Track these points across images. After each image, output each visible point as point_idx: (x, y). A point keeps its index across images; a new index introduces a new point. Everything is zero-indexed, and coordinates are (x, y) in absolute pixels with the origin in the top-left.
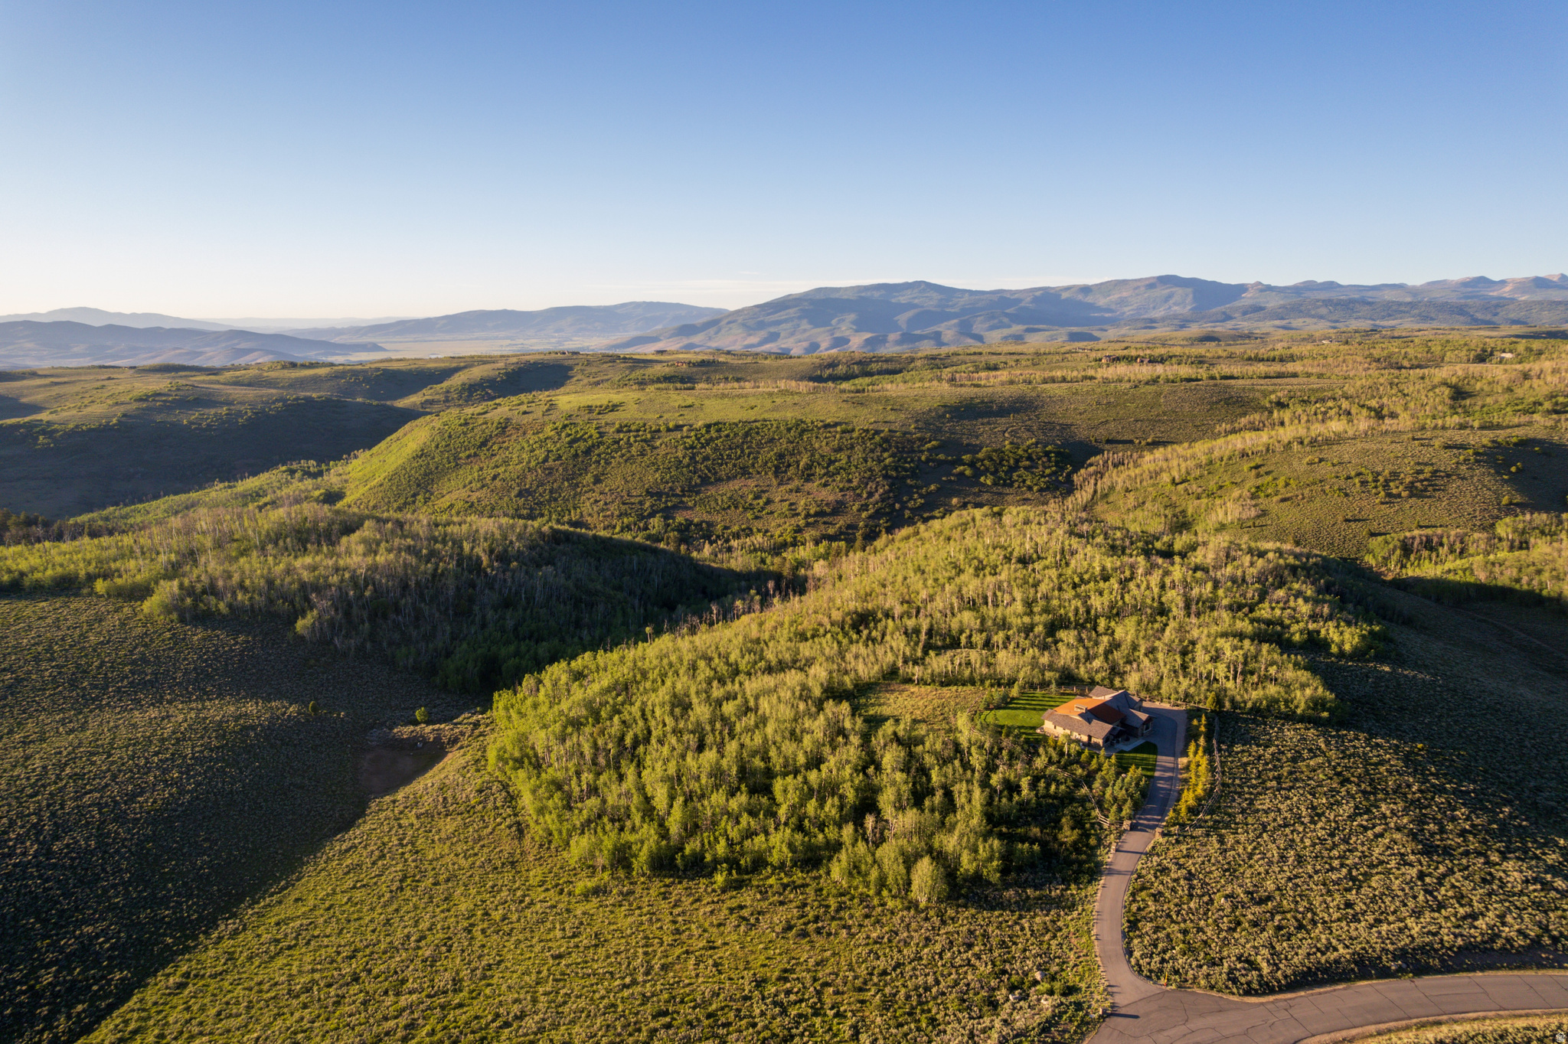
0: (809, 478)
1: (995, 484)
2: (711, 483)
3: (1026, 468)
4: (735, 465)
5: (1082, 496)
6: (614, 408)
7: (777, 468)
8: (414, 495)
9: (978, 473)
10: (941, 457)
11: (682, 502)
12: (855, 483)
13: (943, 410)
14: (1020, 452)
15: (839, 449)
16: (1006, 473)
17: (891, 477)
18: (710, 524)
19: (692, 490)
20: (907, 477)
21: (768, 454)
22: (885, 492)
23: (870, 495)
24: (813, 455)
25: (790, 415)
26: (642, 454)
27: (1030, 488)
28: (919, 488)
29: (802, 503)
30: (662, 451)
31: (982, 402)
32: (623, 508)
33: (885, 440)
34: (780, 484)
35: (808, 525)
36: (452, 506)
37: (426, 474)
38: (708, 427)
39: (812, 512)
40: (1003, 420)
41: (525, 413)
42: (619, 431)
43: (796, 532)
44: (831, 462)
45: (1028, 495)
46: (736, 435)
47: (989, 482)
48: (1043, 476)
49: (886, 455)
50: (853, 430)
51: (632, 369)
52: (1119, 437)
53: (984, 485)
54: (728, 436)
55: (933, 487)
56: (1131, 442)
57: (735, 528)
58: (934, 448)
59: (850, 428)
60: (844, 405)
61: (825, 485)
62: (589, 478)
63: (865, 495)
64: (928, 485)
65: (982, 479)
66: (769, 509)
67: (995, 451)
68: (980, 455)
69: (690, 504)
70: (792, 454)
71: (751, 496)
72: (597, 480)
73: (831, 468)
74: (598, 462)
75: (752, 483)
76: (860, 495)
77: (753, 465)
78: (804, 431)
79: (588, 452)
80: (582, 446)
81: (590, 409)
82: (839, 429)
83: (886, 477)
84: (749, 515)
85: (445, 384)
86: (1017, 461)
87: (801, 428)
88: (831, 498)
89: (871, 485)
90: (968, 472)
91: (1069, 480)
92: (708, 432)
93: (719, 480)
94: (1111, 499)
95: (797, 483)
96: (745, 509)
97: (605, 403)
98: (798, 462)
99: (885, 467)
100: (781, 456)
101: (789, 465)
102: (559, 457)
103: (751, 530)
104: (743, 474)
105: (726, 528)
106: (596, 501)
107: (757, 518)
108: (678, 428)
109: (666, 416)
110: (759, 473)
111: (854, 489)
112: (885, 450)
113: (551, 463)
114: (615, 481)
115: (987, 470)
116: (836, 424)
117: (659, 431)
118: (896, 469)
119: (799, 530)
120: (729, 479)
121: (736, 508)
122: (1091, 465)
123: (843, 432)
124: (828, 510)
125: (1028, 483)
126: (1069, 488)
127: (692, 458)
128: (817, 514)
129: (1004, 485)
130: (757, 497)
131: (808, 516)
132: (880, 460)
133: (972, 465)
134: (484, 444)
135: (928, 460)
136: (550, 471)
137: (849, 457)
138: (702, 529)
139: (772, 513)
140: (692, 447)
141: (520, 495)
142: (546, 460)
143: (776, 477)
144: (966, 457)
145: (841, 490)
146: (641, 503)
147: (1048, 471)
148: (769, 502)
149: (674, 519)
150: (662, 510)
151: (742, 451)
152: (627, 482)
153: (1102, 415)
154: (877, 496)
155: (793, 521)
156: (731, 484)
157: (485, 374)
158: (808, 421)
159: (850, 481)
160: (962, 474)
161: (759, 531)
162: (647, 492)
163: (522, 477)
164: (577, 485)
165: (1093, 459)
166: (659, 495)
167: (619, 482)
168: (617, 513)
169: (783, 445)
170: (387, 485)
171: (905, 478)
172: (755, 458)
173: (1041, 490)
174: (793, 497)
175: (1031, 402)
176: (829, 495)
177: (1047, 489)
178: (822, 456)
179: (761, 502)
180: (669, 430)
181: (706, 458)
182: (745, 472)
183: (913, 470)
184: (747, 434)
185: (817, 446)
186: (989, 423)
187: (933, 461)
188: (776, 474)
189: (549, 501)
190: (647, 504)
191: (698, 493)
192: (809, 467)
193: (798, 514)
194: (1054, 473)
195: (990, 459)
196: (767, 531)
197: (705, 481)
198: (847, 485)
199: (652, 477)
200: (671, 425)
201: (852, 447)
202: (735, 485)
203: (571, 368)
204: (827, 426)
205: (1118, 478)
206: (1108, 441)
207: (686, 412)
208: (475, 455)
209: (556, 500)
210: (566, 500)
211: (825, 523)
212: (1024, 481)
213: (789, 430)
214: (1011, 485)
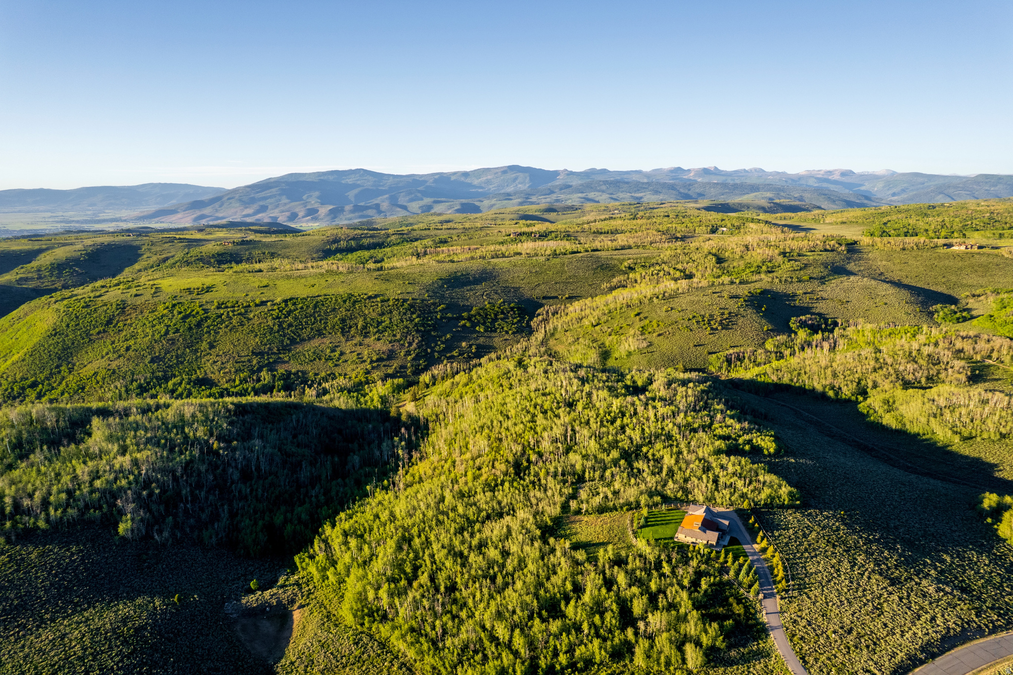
0: (366, 335)
1: (486, 331)
2: (298, 343)
3: (502, 319)
4: (312, 329)
5: (540, 335)
6: (209, 289)
7: (343, 329)
8: (58, 367)
9: (474, 325)
10: (449, 315)
11: (280, 358)
12: (398, 337)
13: (440, 282)
14: (496, 309)
15: (382, 314)
16: (491, 323)
17: (420, 331)
18: (304, 373)
19: (285, 349)
20: (431, 330)
21: (334, 319)
22: (420, 342)
23: (410, 344)
24: (365, 319)
25: (342, 290)
26: (242, 325)
27: (507, 332)
28: (440, 337)
29: (366, 353)
30: (256, 321)
31: (462, 275)
32: (237, 365)
33: (412, 306)
34: (346, 341)
35: (373, 368)
36: (96, 374)
37: (64, 349)
38: (286, 301)
39: (374, 359)
40: (478, 287)
41: (136, 295)
42: (218, 308)
43: (366, 373)
44: (379, 323)
45: (507, 337)
46: (308, 307)
47: (482, 330)
48: (513, 324)
49: (414, 316)
50: (389, 300)
52: (549, 295)
53: (479, 332)
54: (302, 308)
55: (448, 336)
56: (556, 297)
57: (323, 374)
58: (443, 309)
59: (386, 298)
60: (376, 281)
61: (379, 339)
62: (204, 345)
63: (407, 345)
64: (445, 335)
65: (477, 328)
66: (343, 358)
67: (481, 309)
68: (473, 312)
69: (286, 359)
70: (351, 319)
71: (328, 351)
72: (212, 346)
73: (380, 327)
74: (209, 332)
75: (327, 341)
76: (403, 345)
77: (325, 328)
78: (355, 302)
79: (199, 325)
80: (193, 321)
81: (189, 291)
82: (378, 299)
83: (418, 331)
84: (330, 364)
85: (34, 264)
86: (496, 315)
87: (352, 300)
88: (384, 348)
89: (409, 338)
90: (468, 325)
91: (529, 325)
92: (286, 305)
93: (303, 340)
94: (557, 336)
95: (358, 339)
96: (327, 360)
97: (199, 285)
98: (356, 325)
99: (416, 325)
100: (343, 321)
101: (351, 327)
102: (177, 331)
103: (334, 374)
104: (319, 335)
105: (316, 374)
106: (215, 362)
107: (336, 365)
108: (263, 303)
109: (251, 294)
110: (330, 333)
111: (399, 341)
112: (413, 313)
113: (171, 335)
114: (226, 344)
115: (479, 322)
116: (376, 296)
117: (249, 306)
118: (423, 325)
119: (368, 372)
120: (309, 339)
121: (320, 359)
122: (539, 315)
123: (382, 301)
124: (385, 357)
125: (505, 329)
126: (530, 332)
127: (280, 325)
128: (378, 360)
129: (491, 331)
130: (333, 351)
131: (372, 362)
132: (412, 321)
133: (469, 319)
134: (109, 322)
135: (442, 318)
136: (173, 341)
137: (390, 319)
138: (299, 377)
139: (346, 361)
140: (278, 317)
141: (152, 361)
142: (167, 333)
143: (343, 335)
144: (465, 314)
145: (390, 342)
146: (249, 361)
147: (515, 321)
148: (342, 354)
149: (276, 370)
150: (266, 365)
151: (315, 319)
152: (234, 346)
153: (535, 280)
154: (414, 345)
155: (362, 366)
156: (312, 342)
157: (69, 255)
158: (356, 294)
159: (394, 336)
160: (464, 325)
161: (340, 375)
162: (253, 352)
163: (151, 348)
164: (196, 351)
165: (539, 311)
166: (261, 354)
167: (229, 346)
168: (233, 370)
169: (342, 313)
170: (29, 360)
171: (430, 331)
172: (326, 323)
173: (514, 333)
174: (358, 349)
175: (491, 273)
176: (383, 346)
177: (517, 332)
178: (372, 319)
179: (337, 354)
180: (257, 305)
181: (290, 325)
182: (320, 333)
183: (434, 325)
184: (315, 306)
185: (366, 312)
186: (471, 290)
187: (445, 318)
188: (343, 334)
189: (177, 364)
190: (255, 362)
191: (290, 350)
192: (364, 327)
193: (365, 361)
194: (519, 321)
195: (480, 315)
196: (346, 375)
197: (293, 342)
198: (393, 338)
199: (254, 342)
200: (257, 301)
201: (391, 312)
202: (316, 342)
203: (139, 248)
204: (370, 298)
205: (554, 322)
206: (544, 298)
207: (265, 290)
208: (104, 331)
209: (182, 363)
210: (190, 363)
211: (384, 366)
212: (503, 328)
213: (345, 302)
214: (495, 331)
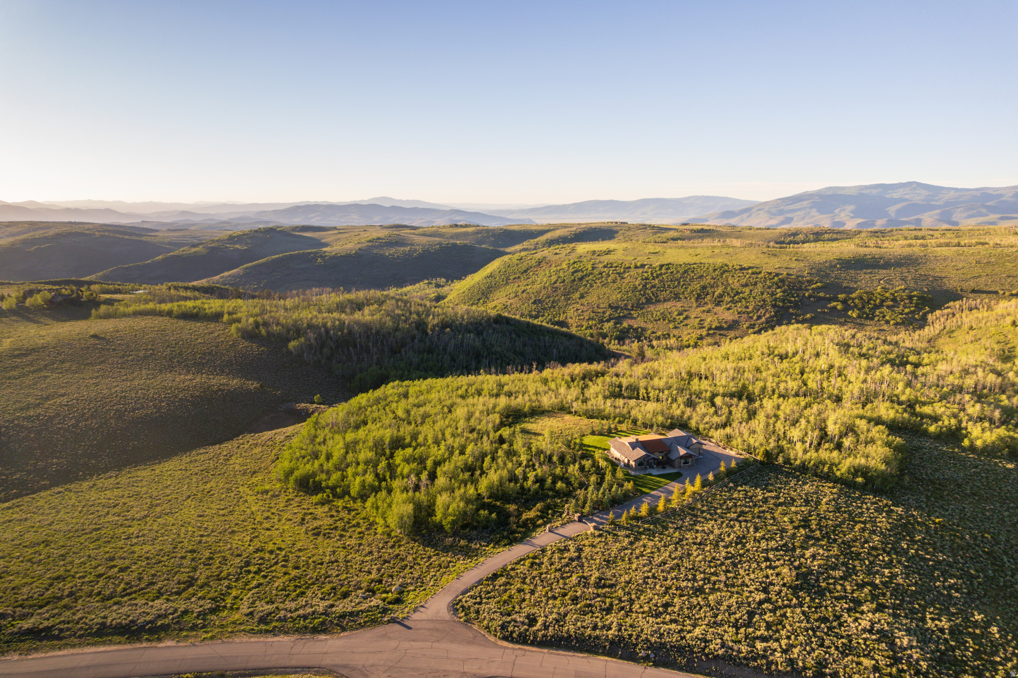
0: (718, 304)
1: (859, 317)
2: (653, 303)
3: (888, 307)
4: (671, 292)
5: (928, 332)
6: (608, 252)
7: (699, 295)
8: (479, 300)
9: (847, 307)
10: (822, 294)
11: (630, 314)
12: (750, 309)
13: (836, 262)
14: (887, 295)
15: (746, 285)
16: (871, 309)
17: (778, 306)
18: (644, 330)
19: (639, 306)
20: (791, 307)
21: (696, 286)
22: (771, 317)
23: (759, 317)
24: (726, 288)
25: (719, 261)
26: (614, 282)
27: (888, 322)
28: (797, 315)
29: (709, 320)
30: (626, 281)
31: (873, 258)
32: (592, 314)
33: (782, 281)
34: (697, 306)
35: (708, 335)
36: (496, 307)
37: (488, 288)
38: (661, 266)
39: (713, 327)
40: (884, 271)
41: (556, 254)
42: (605, 267)
43: (698, 339)
44: (738, 293)
45: (885, 327)
46: (678, 272)
47: (854, 315)
48: (902, 314)
49: (778, 291)
50: (760, 273)
51: (655, 233)
52: (985, 289)
53: (850, 317)
54: (672, 272)
55: (808, 316)
56: (996, 293)
57: (659, 334)
58: (818, 288)
59: (758, 271)
60: (762, 256)
61: (729, 309)
62: (577, 295)
63: (755, 318)
64: (804, 314)
65: (850, 313)
66: (685, 322)
67: (866, 293)
68: (854, 295)
69: (635, 316)
70: (712, 287)
71: (676, 313)
72: (582, 297)
73: (736, 298)
74: (586, 285)
75: (679, 304)
76: (751, 318)
77: (683, 293)
78: (725, 271)
79: (581, 279)
80: (580, 274)
81: (594, 252)
82: (750, 271)
83: (774, 306)
84: (671, 326)
85: (538, 239)
86: (882, 301)
87: (724, 270)
88: (730, 318)
89: (762, 311)
90: (839, 307)
91: (924, 319)
92: (660, 269)
93: (659, 301)
94: (955, 334)
95: (710, 306)
96: (670, 321)
97: (604, 249)
98: (714, 293)
99: (775, 300)
100: (704, 287)
101: (708, 294)
102: (564, 281)
103: (669, 335)
104: (675, 298)
105: (653, 333)
106: (577, 310)
107: (676, 328)
108: (643, 266)
109: (639, 258)
110: (686, 298)
111: (748, 313)
112: (779, 287)
113: (558, 284)
114: (592, 298)
115: (856, 306)
116: (750, 268)
117: (630, 268)
118: (783, 301)
119: (701, 338)
120: (665, 301)
121: (664, 320)
122: (948, 308)
123: (753, 273)
124: (725, 326)
125: (887, 318)
126: (922, 323)
127: (644, 286)
128: (717, 328)
129: (867, 318)
130: (680, 314)
131: (710, 329)
132: (773, 294)
133: (844, 302)
134: (525, 271)
135: (810, 296)
136: (556, 290)
137: (751, 291)
138: (637, 332)
139: (687, 325)
140: (647, 279)
141: (534, 303)
142: (555, 283)
143: (697, 301)
144: (841, 296)
145: (739, 313)
146: (604, 313)
147: (906, 310)
148: (687, 318)
149: (621, 324)
150: (616, 318)
151: (679, 283)
152: (599, 298)
153: (977, 271)
154: (763, 319)
155: (699, 332)
156: (665, 304)
157: (562, 234)
158: (731, 265)
159: (747, 307)
160: (835, 308)
161: (674, 336)
162: (610, 305)
163: (539, 292)
164: (569, 299)
165: (951, 303)
166: (616, 308)
167: (595, 298)
168: (587, 318)
169: (708, 280)
170: (467, 292)
171: (789, 307)
172: (686, 288)
173: (897, 324)
174: (704, 316)
175: (917, 259)
176: (729, 316)
177: (903, 323)
178: (732, 289)
179: (681, 317)
180: (636, 267)
181: (653, 286)
182: (677, 297)
183: (796, 303)
184: (685, 272)
185: (730, 282)
186: (871, 273)
187: (814, 297)
188: (697, 299)
189: (550, 308)
190: (608, 313)
191: (642, 309)
192: (721, 296)
193: (704, 327)
194: (912, 312)
195: (861, 298)
196: (680, 337)
197: (649, 301)
198: (744, 310)
199: (615, 297)
200: (638, 264)
201: (756, 284)
202: (667, 305)
203: (617, 232)
204: (742, 269)
205: (968, 318)
206: (973, 291)
207: (652, 256)
208: (519, 277)
209: (554, 307)
210: (560, 308)
211: (720, 335)
212: (884, 316)
213: (715, 270)
214: (872, 319)
